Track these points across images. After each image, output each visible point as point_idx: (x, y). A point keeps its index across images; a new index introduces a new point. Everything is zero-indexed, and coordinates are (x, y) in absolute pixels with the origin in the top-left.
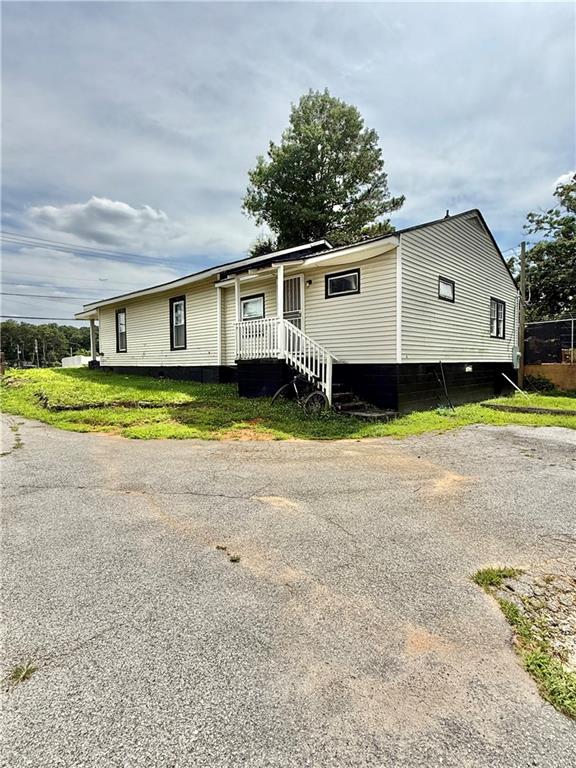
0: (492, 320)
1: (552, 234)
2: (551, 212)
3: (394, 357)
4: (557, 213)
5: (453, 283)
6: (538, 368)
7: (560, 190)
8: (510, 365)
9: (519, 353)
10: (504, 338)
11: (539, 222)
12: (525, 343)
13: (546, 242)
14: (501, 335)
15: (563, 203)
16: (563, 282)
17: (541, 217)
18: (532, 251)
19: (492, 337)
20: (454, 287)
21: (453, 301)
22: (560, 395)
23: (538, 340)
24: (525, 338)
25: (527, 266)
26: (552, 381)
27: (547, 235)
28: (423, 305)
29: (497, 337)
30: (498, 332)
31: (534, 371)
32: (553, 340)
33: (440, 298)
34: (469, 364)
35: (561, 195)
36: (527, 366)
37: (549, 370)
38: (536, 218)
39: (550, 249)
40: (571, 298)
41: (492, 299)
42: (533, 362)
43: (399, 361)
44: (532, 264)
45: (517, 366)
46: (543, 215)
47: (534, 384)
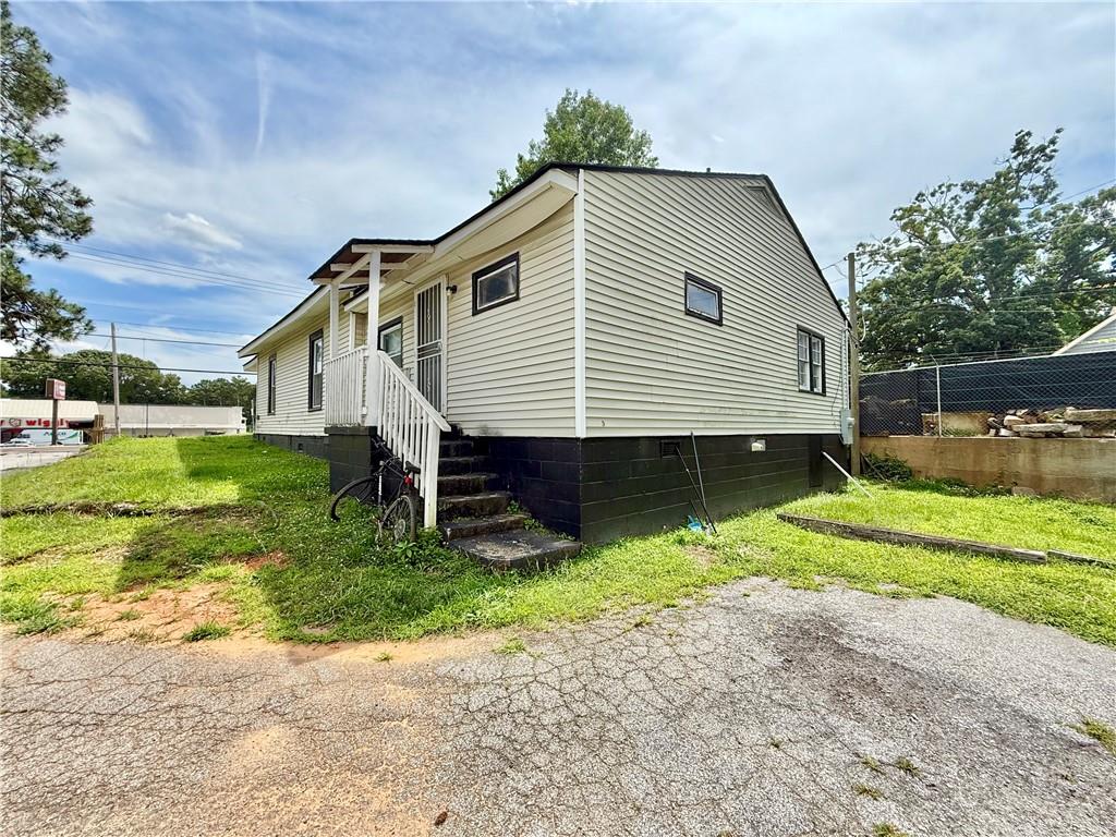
0: (801, 364)
1: (891, 270)
2: (887, 240)
3: (569, 423)
4: (896, 242)
5: (720, 292)
6: (883, 443)
7: (899, 213)
8: (838, 438)
9: (851, 419)
10: (824, 393)
11: (872, 254)
12: (860, 404)
13: (883, 278)
14: (819, 389)
15: (903, 228)
16: (910, 329)
17: (876, 247)
18: (865, 289)
19: (801, 391)
20: (720, 297)
21: (719, 323)
22: (923, 487)
23: (882, 401)
24: (861, 397)
25: (860, 309)
26: (908, 465)
27: (883, 272)
28: (648, 322)
29: (811, 391)
30: (813, 385)
31: (879, 447)
32: (904, 401)
33: (689, 313)
34: (759, 437)
35: (901, 218)
36: (865, 440)
37: (904, 447)
38: (868, 249)
39: (890, 286)
40: (920, 350)
41: (800, 329)
42: (876, 434)
43: (581, 433)
44: (865, 307)
45: (849, 440)
46: (877, 243)
47: (879, 467)
